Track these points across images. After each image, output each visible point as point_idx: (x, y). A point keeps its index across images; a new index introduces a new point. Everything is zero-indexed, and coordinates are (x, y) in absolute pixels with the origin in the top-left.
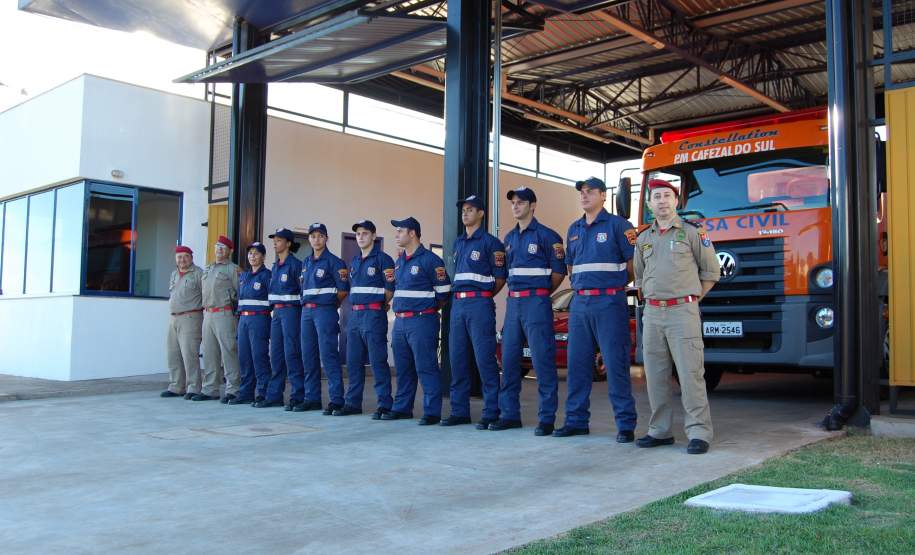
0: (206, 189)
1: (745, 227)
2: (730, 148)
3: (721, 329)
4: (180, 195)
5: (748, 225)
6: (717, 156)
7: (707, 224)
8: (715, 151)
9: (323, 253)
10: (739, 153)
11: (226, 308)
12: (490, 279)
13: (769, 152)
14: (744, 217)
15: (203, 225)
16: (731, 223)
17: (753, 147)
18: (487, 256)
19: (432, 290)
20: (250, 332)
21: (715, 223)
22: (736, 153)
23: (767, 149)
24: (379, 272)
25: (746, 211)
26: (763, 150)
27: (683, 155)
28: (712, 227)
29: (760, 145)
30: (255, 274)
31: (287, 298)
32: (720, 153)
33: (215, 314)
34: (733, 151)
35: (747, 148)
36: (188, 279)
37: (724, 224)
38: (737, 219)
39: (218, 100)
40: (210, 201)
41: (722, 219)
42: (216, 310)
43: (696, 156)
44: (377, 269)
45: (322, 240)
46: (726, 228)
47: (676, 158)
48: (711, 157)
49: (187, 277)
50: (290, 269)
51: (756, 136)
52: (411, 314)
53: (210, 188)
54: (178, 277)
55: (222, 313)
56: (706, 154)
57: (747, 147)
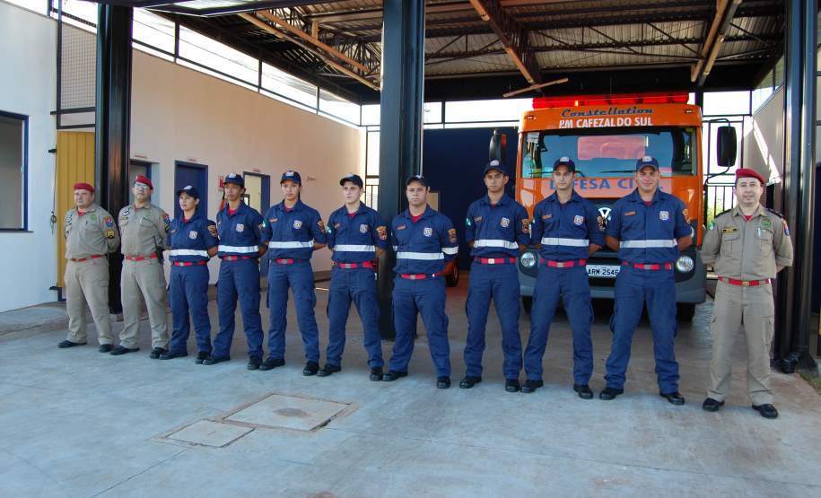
0: (52, 113)
1: (626, 188)
2: (612, 120)
3: (601, 271)
4: (25, 118)
5: (628, 187)
6: (600, 126)
7: (591, 182)
8: (599, 122)
9: (297, 204)
10: (621, 125)
11: (151, 257)
12: (515, 246)
13: (647, 127)
14: (625, 179)
15: (50, 151)
16: (613, 184)
17: (633, 122)
18: (516, 223)
19: (441, 252)
20: (187, 285)
21: (598, 183)
22: (619, 125)
23: (645, 125)
24: (371, 230)
25: (625, 174)
26: (642, 125)
27: (567, 121)
28: (596, 186)
29: (639, 120)
30: (189, 222)
31: (243, 250)
32: (603, 124)
33: (139, 263)
34: (615, 122)
35: (628, 123)
36: (90, 220)
37: (607, 183)
38: (618, 181)
39: (64, 19)
40: (59, 127)
41: (605, 180)
42: (139, 258)
43: (581, 123)
44: (369, 226)
45: (295, 190)
46: (608, 187)
47: (561, 124)
48: (595, 126)
49: (87, 218)
50: (247, 218)
51: (634, 112)
52: (424, 277)
53: (58, 113)
54: (75, 217)
55: (148, 262)
56: (590, 123)
57: (628, 121)
